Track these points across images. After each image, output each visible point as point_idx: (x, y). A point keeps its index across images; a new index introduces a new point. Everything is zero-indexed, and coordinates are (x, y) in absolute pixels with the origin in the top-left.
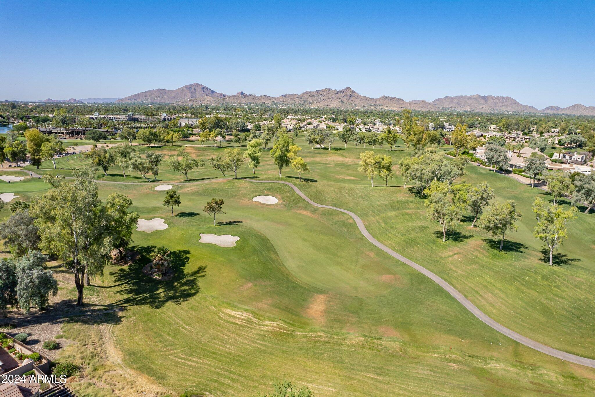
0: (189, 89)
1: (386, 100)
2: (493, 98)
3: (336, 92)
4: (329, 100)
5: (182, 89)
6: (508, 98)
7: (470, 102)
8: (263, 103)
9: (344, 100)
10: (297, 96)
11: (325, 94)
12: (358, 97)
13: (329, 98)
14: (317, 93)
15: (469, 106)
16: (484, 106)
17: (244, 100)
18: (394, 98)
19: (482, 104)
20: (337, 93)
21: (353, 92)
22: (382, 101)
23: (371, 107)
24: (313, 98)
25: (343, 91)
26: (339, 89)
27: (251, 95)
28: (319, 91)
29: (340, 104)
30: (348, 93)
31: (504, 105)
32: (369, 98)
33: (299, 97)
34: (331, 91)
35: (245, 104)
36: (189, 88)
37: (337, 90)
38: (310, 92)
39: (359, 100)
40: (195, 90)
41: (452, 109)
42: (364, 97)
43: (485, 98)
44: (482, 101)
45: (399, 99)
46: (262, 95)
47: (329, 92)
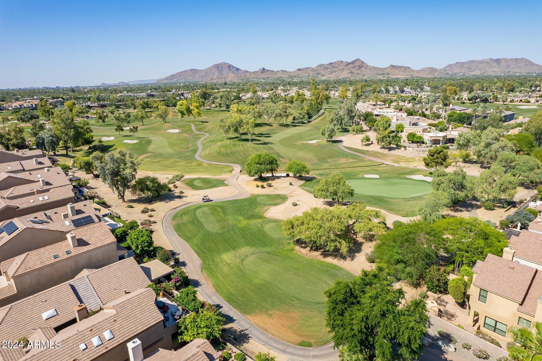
0: (217, 68)
1: (394, 69)
2: (506, 60)
3: (346, 64)
4: (340, 71)
5: (211, 68)
6: (522, 59)
7: (482, 66)
8: (280, 77)
9: (354, 70)
10: (311, 69)
11: (337, 66)
12: (367, 67)
13: (340, 70)
14: (329, 66)
15: (479, 70)
16: (495, 69)
17: (263, 76)
18: (401, 67)
19: (494, 67)
20: (347, 65)
21: (363, 63)
22: (390, 70)
23: (380, 76)
24: (326, 70)
25: (353, 62)
26: (350, 61)
27: (269, 70)
28: (331, 63)
29: (350, 75)
30: (358, 64)
31: (518, 67)
32: (378, 68)
33: (313, 70)
34: (342, 63)
35: (264, 79)
37: (348, 62)
38: (323, 65)
39: (367, 70)
40: (222, 68)
41: (461, 74)
42: (373, 67)
43: (498, 61)
44: (495, 64)
45: (406, 67)
46: (280, 70)
47: (340, 64)
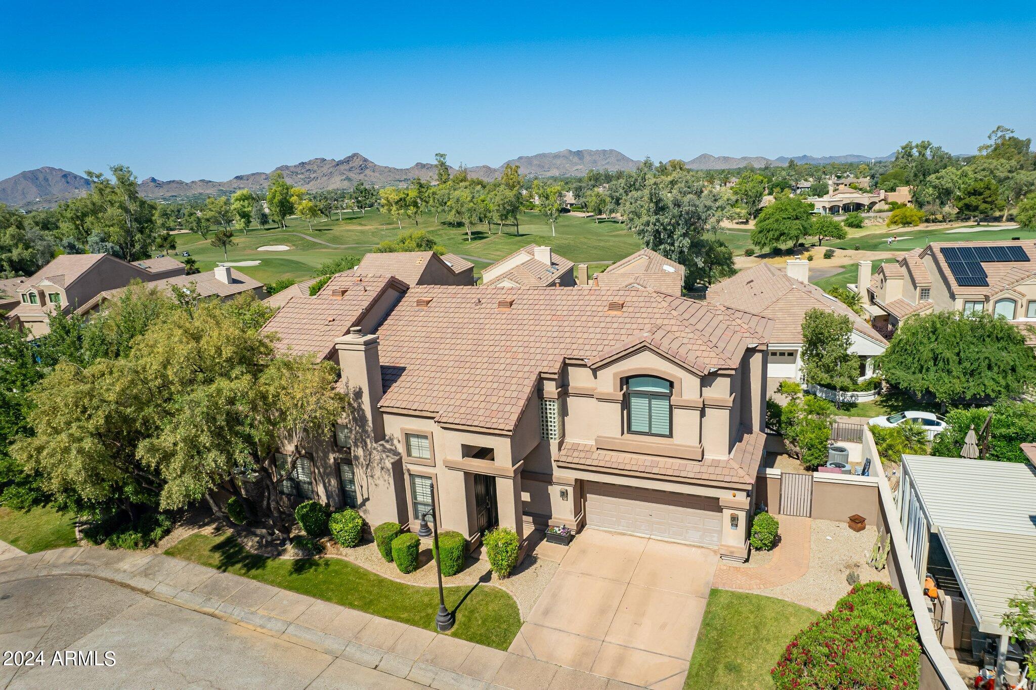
0: (32, 179)
1: (424, 170)
2: (590, 153)
3: (334, 163)
4: (325, 178)
5: (15, 180)
6: (611, 151)
7: (558, 162)
8: (201, 194)
9: (351, 175)
10: (264, 177)
11: (315, 168)
12: (375, 168)
13: (324, 175)
14: (300, 168)
15: (557, 168)
16: (579, 167)
17: (161, 192)
19: (576, 164)
20: (338, 165)
21: (366, 160)
22: (417, 172)
23: (401, 184)
24: (294, 177)
25: (348, 160)
26: (339, 158)
27: (173, 181)
28: (303, 163)
29: (346, 183)
30: (356, 163)
31: (608, 163)
32: (395, 169)
33: (267, 177)
34: (325, 162)
35: (165, 199)
36: (32, 177)
37: (337, 160)
38: (287, 167)
39: (377, 174)
40: (46, 180)
41: (532, 176)
42: (386, 167)
43: (579, 154)
44: (576, 159)
46: (197, 179)
47: (321, 165)
